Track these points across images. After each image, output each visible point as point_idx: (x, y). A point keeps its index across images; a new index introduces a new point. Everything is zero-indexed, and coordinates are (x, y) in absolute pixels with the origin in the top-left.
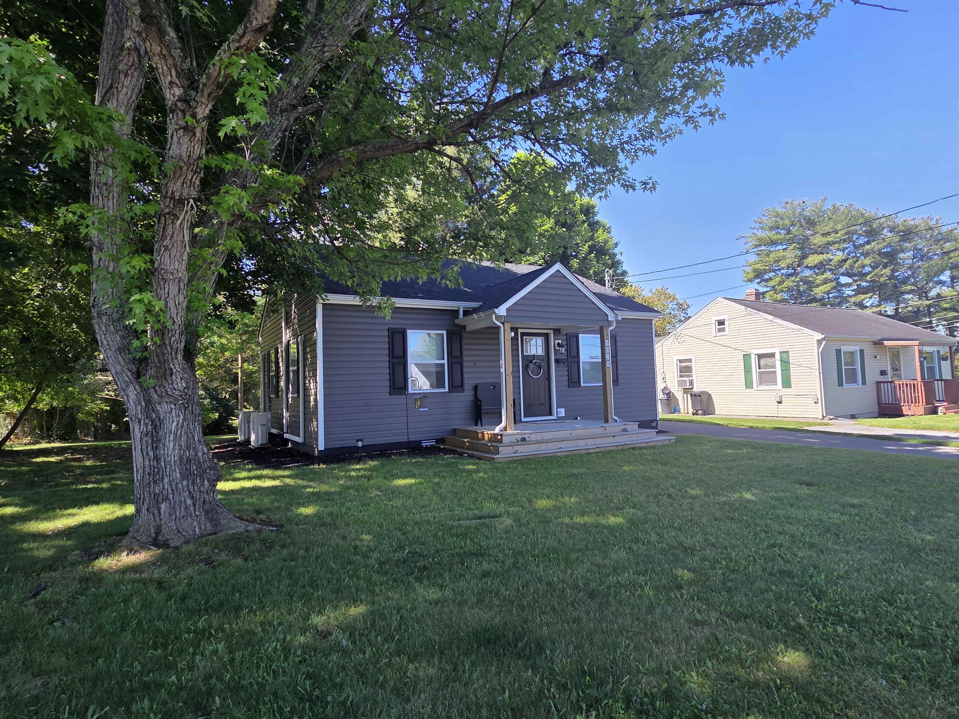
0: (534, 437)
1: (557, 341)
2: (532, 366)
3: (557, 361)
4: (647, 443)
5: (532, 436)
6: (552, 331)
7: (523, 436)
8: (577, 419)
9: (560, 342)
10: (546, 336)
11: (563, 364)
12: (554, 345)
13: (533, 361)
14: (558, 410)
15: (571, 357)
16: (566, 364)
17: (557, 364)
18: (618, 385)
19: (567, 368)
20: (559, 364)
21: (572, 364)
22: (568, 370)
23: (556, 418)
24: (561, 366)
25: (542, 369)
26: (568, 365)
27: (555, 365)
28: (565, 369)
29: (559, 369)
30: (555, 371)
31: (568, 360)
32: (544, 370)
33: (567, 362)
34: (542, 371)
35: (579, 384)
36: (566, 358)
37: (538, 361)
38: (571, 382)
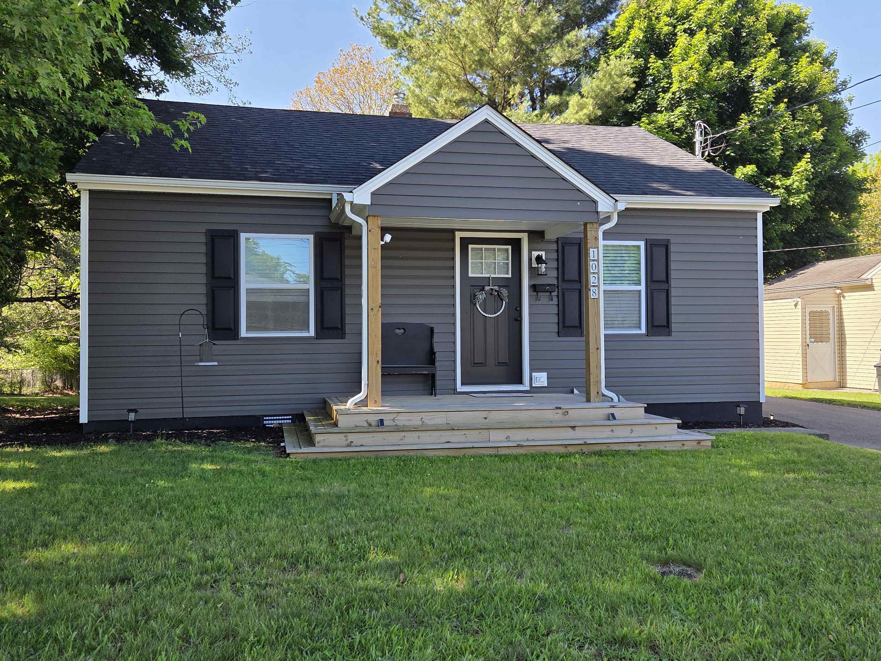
0: (402, 420)
1: (535, 254)
2: (481, 296)
3: (534, 288)
4: (639, 443)
5: (401, 417)
6: (526, 234)
7: (380, 417)
8: (572, 392)
9: (543, 254)
10: (516, 244)
11: (548, 294)
12: (530, 260)
13: (487, 288)
14: (533, 374)
15: (564, 280)
16: (555, 294)
17: (536, 294)
18: (669, 334)
19: (555, 300)
20: (539, 294)
21: (566, 294)
22: (558, 305)
23: (528, 389)
24: (544, 297)
25: (504, 302)
26: (558, 296)
27: (530, 296)
28: (551, 302)
29: (538, 302)
30: (530, 305)
31: (558, 287)
32: (508, 304)
33: (556, 290)
34: (504, 306)
35: (579, 330)
36: (555, 282)
37: (496, 288)
38: (564, 327)
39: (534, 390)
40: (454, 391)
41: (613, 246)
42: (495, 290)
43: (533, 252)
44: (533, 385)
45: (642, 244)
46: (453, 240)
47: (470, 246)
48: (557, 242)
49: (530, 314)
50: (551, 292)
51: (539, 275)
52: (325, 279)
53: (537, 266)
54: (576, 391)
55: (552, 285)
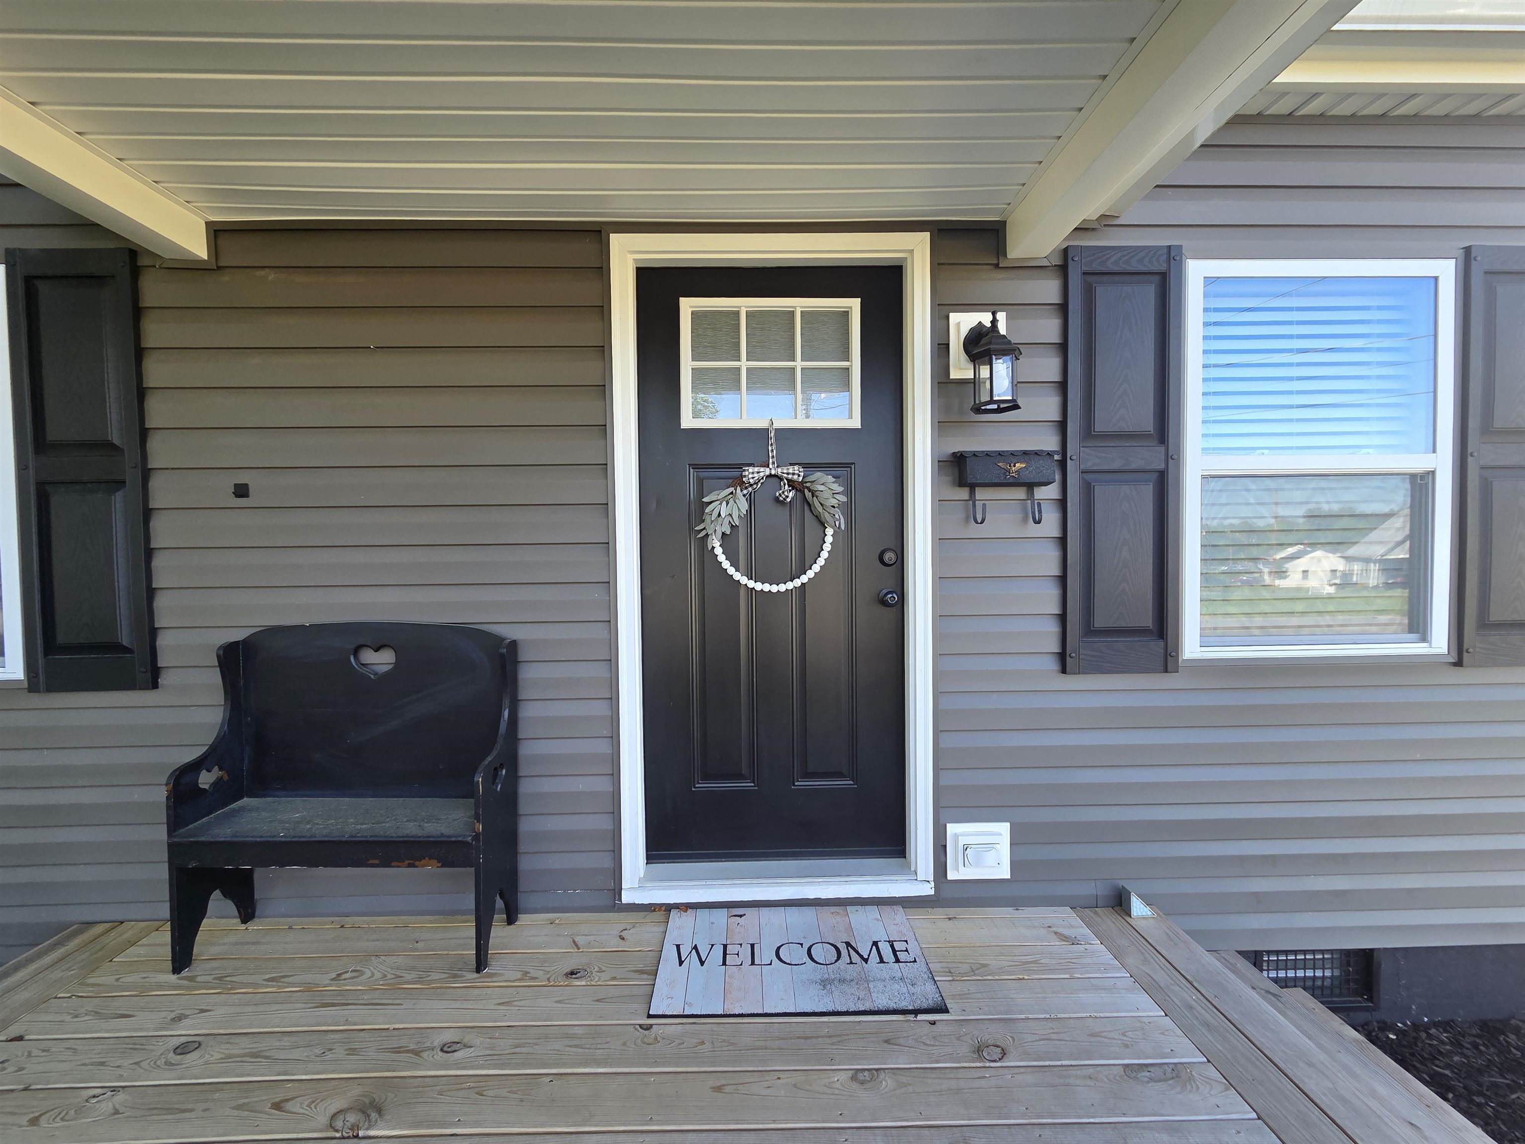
1: (963, 321)
3: (956, 469)
6: (924, 239)
9: (999, 319)
10: (881, 288)
11: (1020, 493)
12: (941, 348)
13: (753, 474)
14: (952, 829)
15: (1089, 433)
16: (1049, 493)
17: (964, 493)
19: (1050, 525)
20: (980, 494)
21: (1101, 492)
22: (1063, 541)
23: (928, 890)
24: (1001, 508)
25: (830, 531)
26: (1062, 503)
27: (939, 504)
28: (1033, 530)
29: (974, 530)
30: (940, 541)
31: (1063, 464)
32: (846, 539)
33: (1058, 477)
34: (827, 547)
35: (1157, 646)
36: (1049, 442)
37: (796, 473)
38: (1090, 630)
39: (953, 895)
40: (613, 900)
42: (791, 483)
43: (954, 317)
44: (951, 876)
45: (1445, 269)
46: (602, 271)
47: (688, 306)
48: (1063, 269)
49: (940, 579)
50: (1030, 486)
51: (978, 409)
52: (62, 446)
53: (970, 375)
54: (1138, 907)
55: (1037, 453)
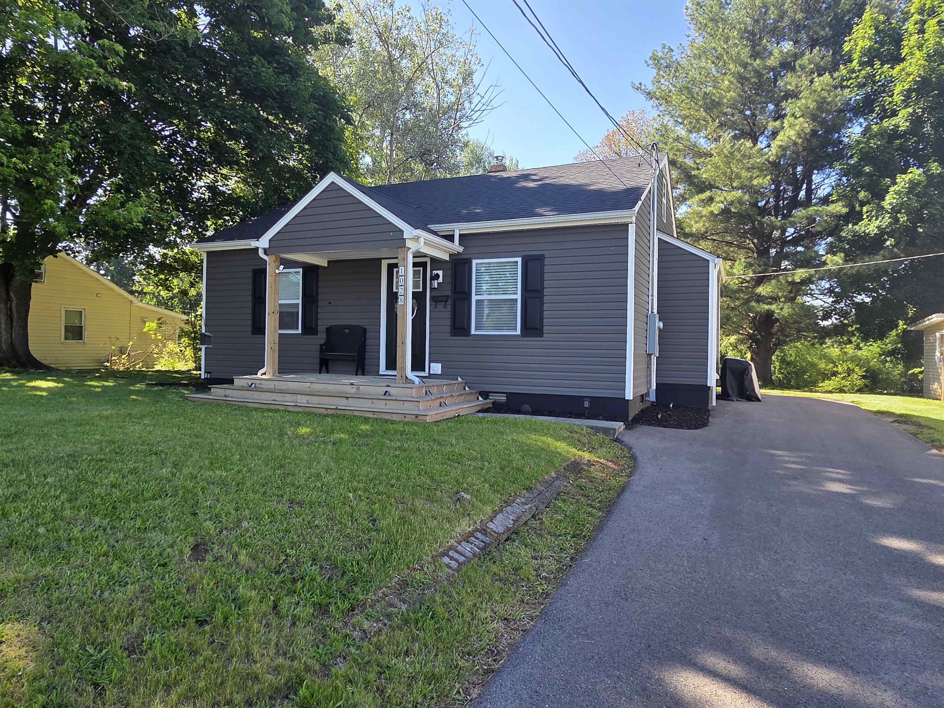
11: (444, 303)
14: (431, 364)
15: (455, 292)
16: (449, 303)
18: (541, 334)
19: (449, 308)
21: (457, 303)
22: (451, 312)
23: (427, 375)
24: (440, 306)
26: (451, 305)
27: (430, 305)
28: (446, 310)
29: (436, 310)
30: (431, 312)
31: (451, 297)
33: (450, 300)
35: (467, 331)
36: (450, 294)
38: (455, 328)
39: (431, 376)
40: (377, 373)
41: (497, 263)
43: (434, 272)
44: (431, 373)
45: (519, 260)
47: (395, 270)
49: (431, 319)
50: (446, 302)
52: (307, 296)
55: (447, 295)
